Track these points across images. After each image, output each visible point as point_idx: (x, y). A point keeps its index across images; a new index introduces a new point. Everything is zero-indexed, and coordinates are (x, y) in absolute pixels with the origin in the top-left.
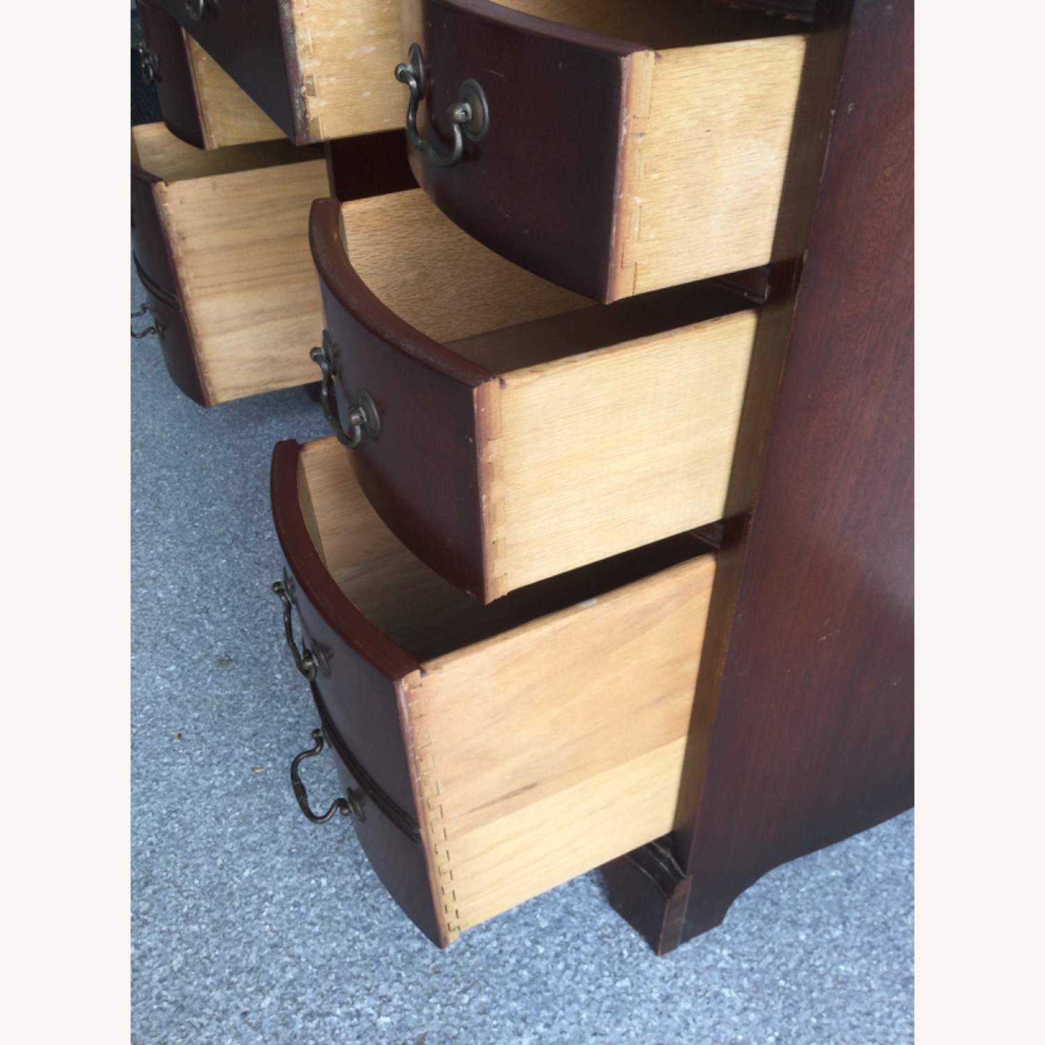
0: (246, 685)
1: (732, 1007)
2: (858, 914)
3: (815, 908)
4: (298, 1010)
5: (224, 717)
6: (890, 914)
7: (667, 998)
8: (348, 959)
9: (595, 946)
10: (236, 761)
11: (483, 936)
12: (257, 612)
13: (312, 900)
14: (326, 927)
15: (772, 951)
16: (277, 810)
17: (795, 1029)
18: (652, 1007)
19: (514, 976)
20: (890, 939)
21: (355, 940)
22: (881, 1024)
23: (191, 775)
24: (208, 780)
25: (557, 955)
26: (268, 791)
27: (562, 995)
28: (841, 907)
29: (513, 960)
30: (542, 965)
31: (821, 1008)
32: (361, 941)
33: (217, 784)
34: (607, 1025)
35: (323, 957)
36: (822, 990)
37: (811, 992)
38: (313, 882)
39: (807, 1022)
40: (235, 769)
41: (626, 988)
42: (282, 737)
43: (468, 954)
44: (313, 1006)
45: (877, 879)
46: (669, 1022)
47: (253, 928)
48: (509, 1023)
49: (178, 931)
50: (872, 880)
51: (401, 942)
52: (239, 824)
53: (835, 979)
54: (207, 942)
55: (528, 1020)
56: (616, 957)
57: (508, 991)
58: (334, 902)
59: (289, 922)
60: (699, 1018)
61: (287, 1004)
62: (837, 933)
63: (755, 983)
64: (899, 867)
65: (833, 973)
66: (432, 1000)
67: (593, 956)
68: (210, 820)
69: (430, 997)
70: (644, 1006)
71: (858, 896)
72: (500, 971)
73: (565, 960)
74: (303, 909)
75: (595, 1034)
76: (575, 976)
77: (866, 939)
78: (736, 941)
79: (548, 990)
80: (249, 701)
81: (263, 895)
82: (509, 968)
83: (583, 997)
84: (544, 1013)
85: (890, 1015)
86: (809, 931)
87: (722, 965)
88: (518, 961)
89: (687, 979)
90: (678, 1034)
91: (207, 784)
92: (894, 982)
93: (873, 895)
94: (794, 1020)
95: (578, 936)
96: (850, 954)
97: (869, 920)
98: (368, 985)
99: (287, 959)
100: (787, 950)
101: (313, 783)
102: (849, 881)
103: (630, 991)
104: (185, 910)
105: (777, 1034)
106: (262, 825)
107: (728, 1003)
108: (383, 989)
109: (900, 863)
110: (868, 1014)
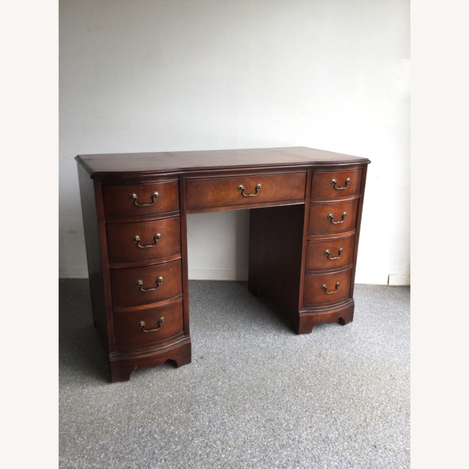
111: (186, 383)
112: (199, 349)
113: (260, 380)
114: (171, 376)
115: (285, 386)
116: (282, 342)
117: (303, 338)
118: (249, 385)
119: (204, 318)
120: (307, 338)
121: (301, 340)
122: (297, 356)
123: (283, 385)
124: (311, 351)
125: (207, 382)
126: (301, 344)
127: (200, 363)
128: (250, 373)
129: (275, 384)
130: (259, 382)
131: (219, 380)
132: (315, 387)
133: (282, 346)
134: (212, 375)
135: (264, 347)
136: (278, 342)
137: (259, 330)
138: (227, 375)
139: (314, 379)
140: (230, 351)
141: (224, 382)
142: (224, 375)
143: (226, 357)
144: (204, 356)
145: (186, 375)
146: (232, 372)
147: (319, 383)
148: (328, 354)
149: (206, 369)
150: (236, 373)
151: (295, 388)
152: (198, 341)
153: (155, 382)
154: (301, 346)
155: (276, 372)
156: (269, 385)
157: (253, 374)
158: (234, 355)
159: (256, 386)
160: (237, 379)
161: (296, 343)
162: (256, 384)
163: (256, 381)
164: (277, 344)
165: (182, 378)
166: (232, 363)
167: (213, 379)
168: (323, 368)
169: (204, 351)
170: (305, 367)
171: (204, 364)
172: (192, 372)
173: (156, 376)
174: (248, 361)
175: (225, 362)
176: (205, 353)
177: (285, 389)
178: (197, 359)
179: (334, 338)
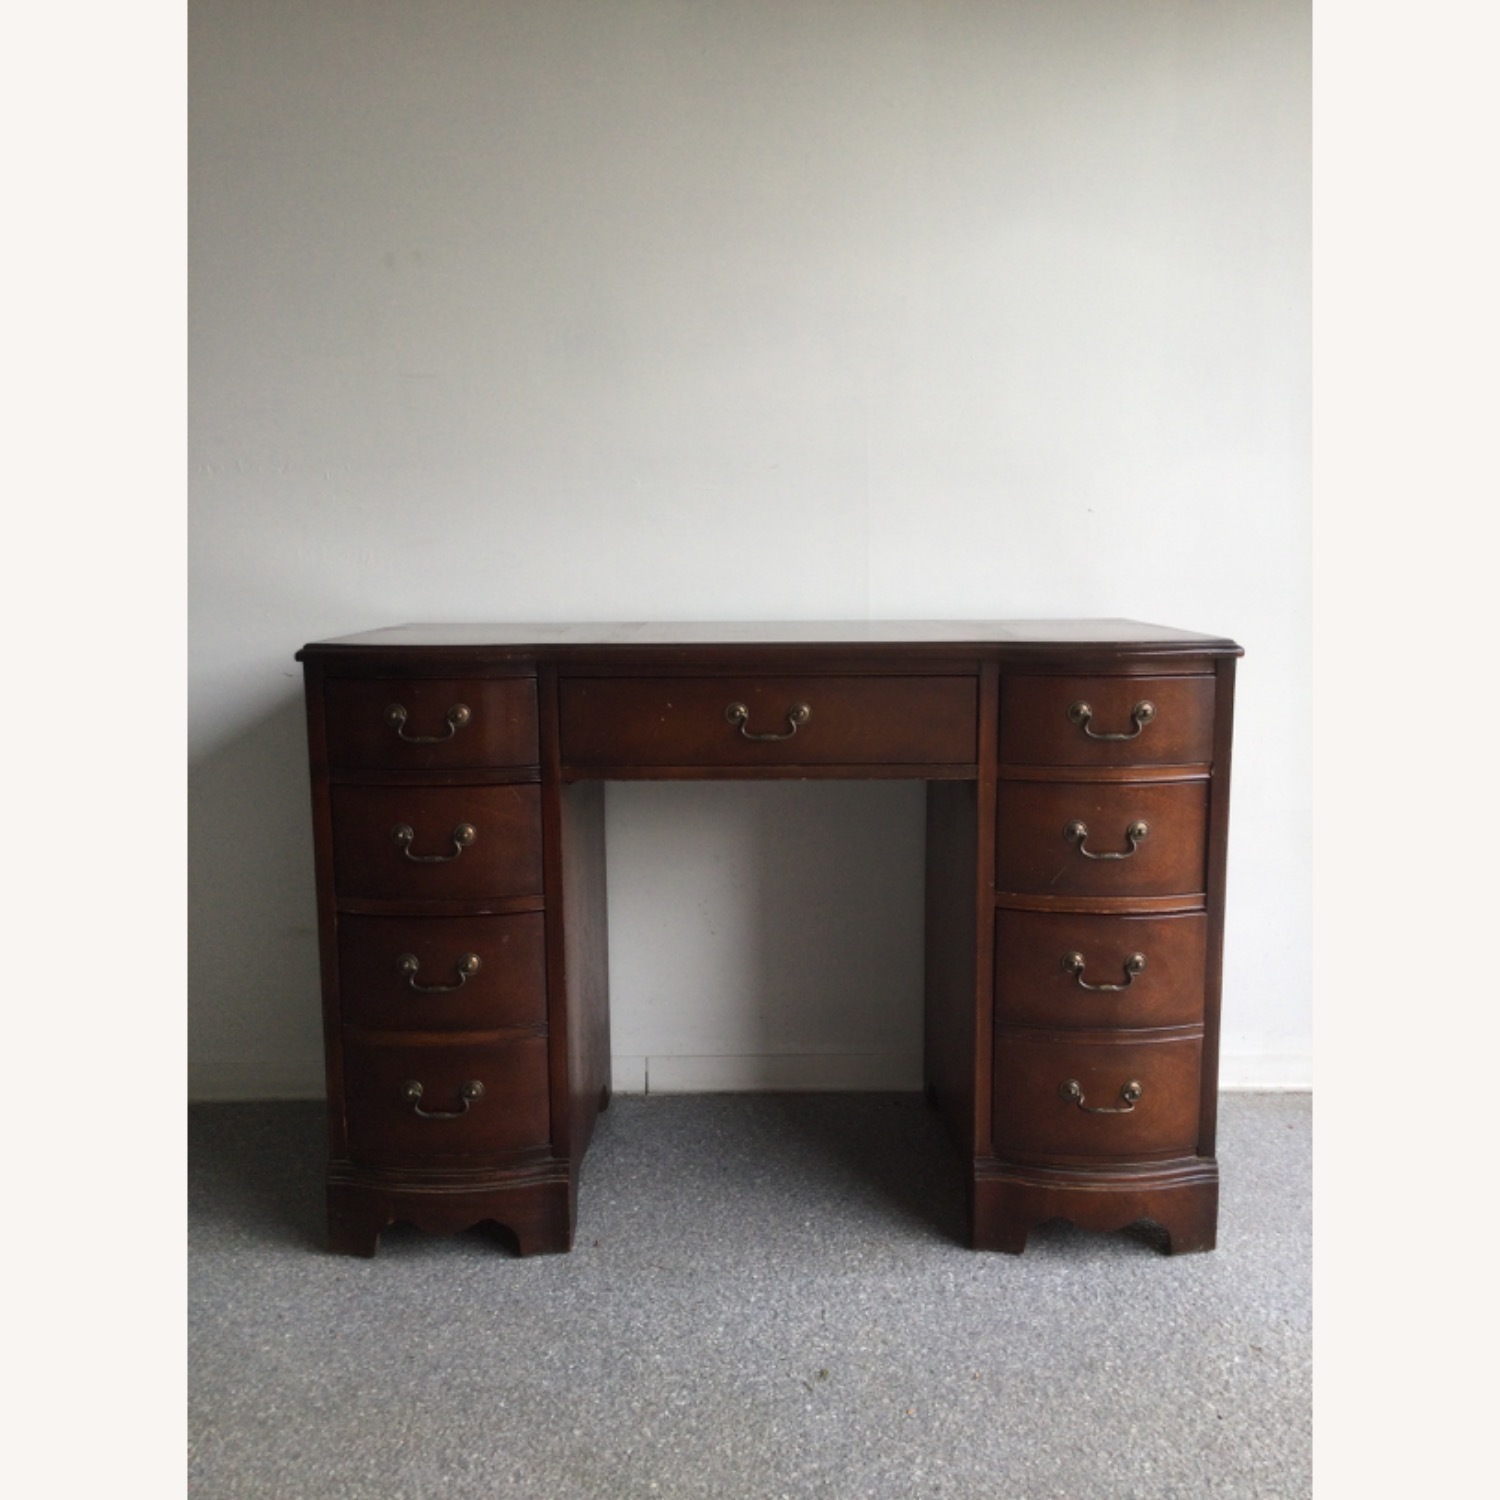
4: (1221, 1394)
9: (1199, 1271)
10: (959, 1386)
25: (1203, 1285)
33: (982, 1400)
42: (944, 1358)
46: (1260, 1261)
56: (1209, 1266)
67: (1206, 1273)
73: (1207, 1284)
79: (1228, 1295)
83: (1236, 1284)
84: (1244, 1300)
95: (1190, 1275)
111: (788, 1474)
112: (804, 1342)
113: (1066, 1456)
114: (723, 1451)
115: (1170, 1475)
116: (1104, 1308)
117: (1175, 1290)
118: (1032, 1476)
119: (791, 1227)
120: (1190, 1290)
121: (1169, 1296)
122: (1173, 1355)
123: (1160, 1471)
124: (1219, 1336)
125: (867, 1470)
126: (1177, 1313)
127: (820, 1396)
128: (1021, 1429)
129: (1127, 1468)
130: (1062, 1459)
131: (911, 1460)
132: (1283, 1475)
133: (1111, 1324)
134: (879, 1440)
135: (1044, 1327)
136: (1090, 1308)
137: (1007, 1264)
138: (934, 1438)
139: (1268, 1441)
140: (923, 1346)
141: (932, 1464)
142: (926, 1439)
143: (915, 1371)
144: (831, 1370)
145: (780, 1444)
146: (954, 1427)
147: (1291, 1459)
148: (1287, 1345)
149: (851, 1417)
150: (966, 1428)
151: (1208, 1481)
152: (792, 1314)
153: (668, 1475)
154: (1180, 1321)
155: (1119, 1422)
156: (1109, 1475)
157: (1031, 1431)
158: (940, 1361)
159: (1057, 1477)
160: (979, 1455)
161: (1154, 1307)
162: (1054, 1470)
163: (1053, 1458)
164: (1088, 1315)
165: (768, 1456)
166: (944, 1391)
167: (888, 1456)
168: (1285, 1398)
169: (824, 1351)
170: (1218, 1396)
171: (836, 1397)
172: (801, 1431)
173: (668, 1450)
174: (999, 1382)
175: (915, 1390)
176: (832, 1357)
177: (1172, 1485)
178: (805, 1379)
179: (1286, 1283)
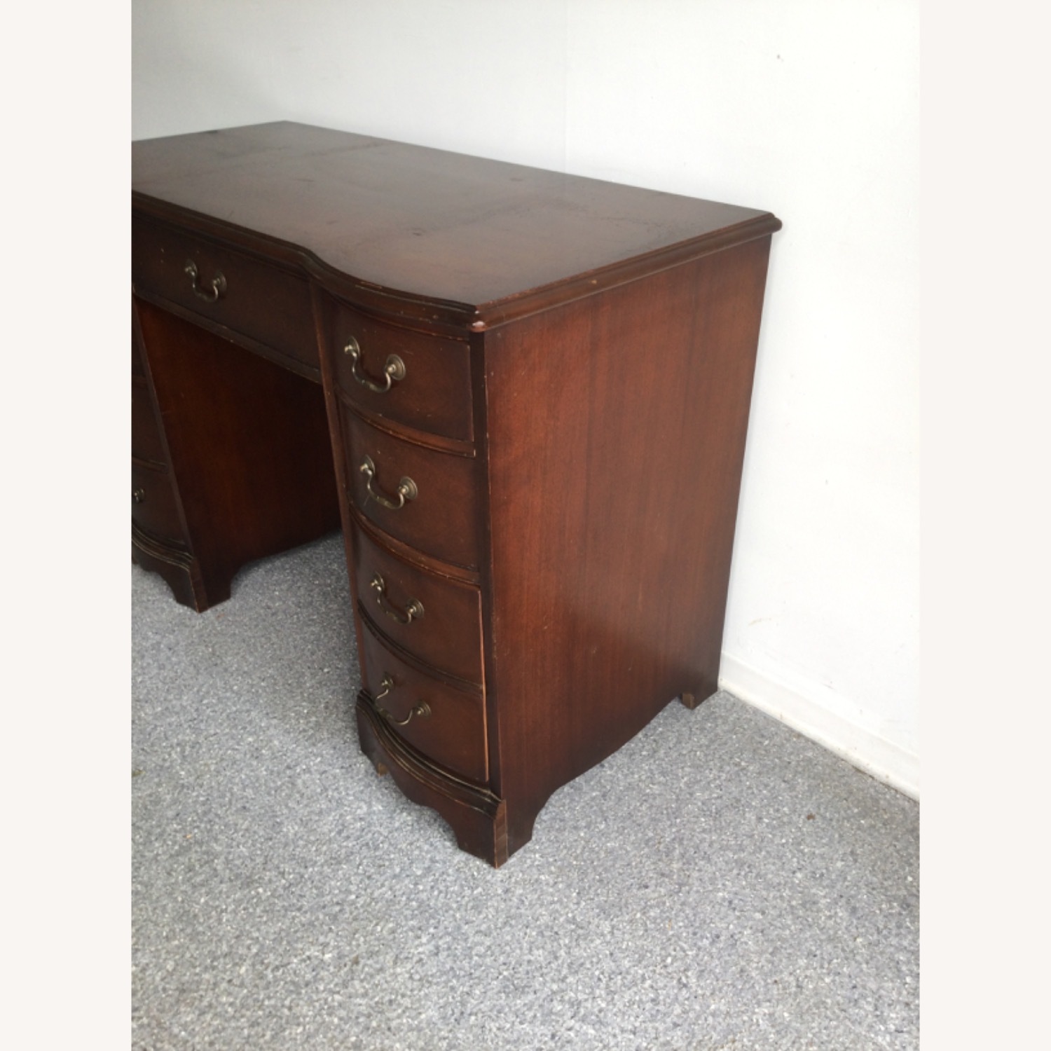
0: (159, 785)
1: (547, 884)
2: (613, 813)
3: (587, 816)
4: (267, 968)
5: (150, 810)
6: (631, 808)
7: (507, 891)
8: (292, 930)
9: (456, 876)
10: (170, 835)
11: (380, 891)
12: (150, 734)
13: (256, 903)
14: (271, 915)
15: (565, 847)
16: (211, 857)
17: (587, 885)
18: (499, 898)
19: (407, 907)
20: (634, 822)
21: (294, 918)
22: (636, 868)
23: (138, 852)
24: (152, 851)
25: (432, 887)
26: (201, 847)
27: (441, 908)
28: (602, 812)
29: (404, 898)
30: (424, 896)
31: (600, 870)
32: (298, 917)
33: (160, 852)
34: (474, 916)
35: (275, 933)
36: (599, 860)
37: (593, 862)
38: (253, 893)
39: (594, 879)
40: (170, 840)
41: (481, 893)
43: (373, 904)
44: (277, 963)
45: (621, 791)
46: (511, 903)
47: (219, 931)
48: (410, 934)
49: (163, 948)
50: (618, 792)
51: (326, 910)
52: (186, 873)
53: (606, 852)
54: (188, 948)
55: (423, 928)
56: (470, 878)
57: (405, 917)
58: (272, 900)
59: (243, 920)
60: (529, 896)
61: (259, 967)
62: (603, 826)
63: (559, 867)
64: (633, 780)
65: (604, 848)
66: (357, 936)
67: (456, 881)
68: (163, 875)
69: (354, 934)
70: (494, 899)
71: (611, 803)
72: (397, 907)
73: (438, 888)
74: (251, 910)
75: (467, 923)
76: (446, 896)
77: (620, 825)
78: (543, 847)
79: (431, 909)
80: (165, 794)
81: (219, 910)
82: (402, 904)
83: (454, 906)
84: (432, 921)
85: (641, 862)
86: (585, 830)
87: (537, 863)
88: (408, 898)
89: (518, 876)
90: (518, 908)
91: (152, 855)
92: (640, 844)
93: (620, 799)
94: (586, 880)
95: (443, 873)
96: (613, 836)
97: (620, 814)
98: (311, 940)
99: (249, 942)
100: (574, 844)
101: (233, 834)
102: (604, 796)
103: (483, 893)
104: (164, 934)
105: (577, 891)
106: (204, 869)
107: (544, 883)
108: (322, 939)
109: (633, 778)
110: (628, 865)
122: (304, 918)
140: (208, 795)
158: (194, 812)
166: (159, 831)
168: (290, 1008)
169: (165, 760)
170: (261, 968)
174: (189, 850)
175: (149, 819)
176: (161, 766)
